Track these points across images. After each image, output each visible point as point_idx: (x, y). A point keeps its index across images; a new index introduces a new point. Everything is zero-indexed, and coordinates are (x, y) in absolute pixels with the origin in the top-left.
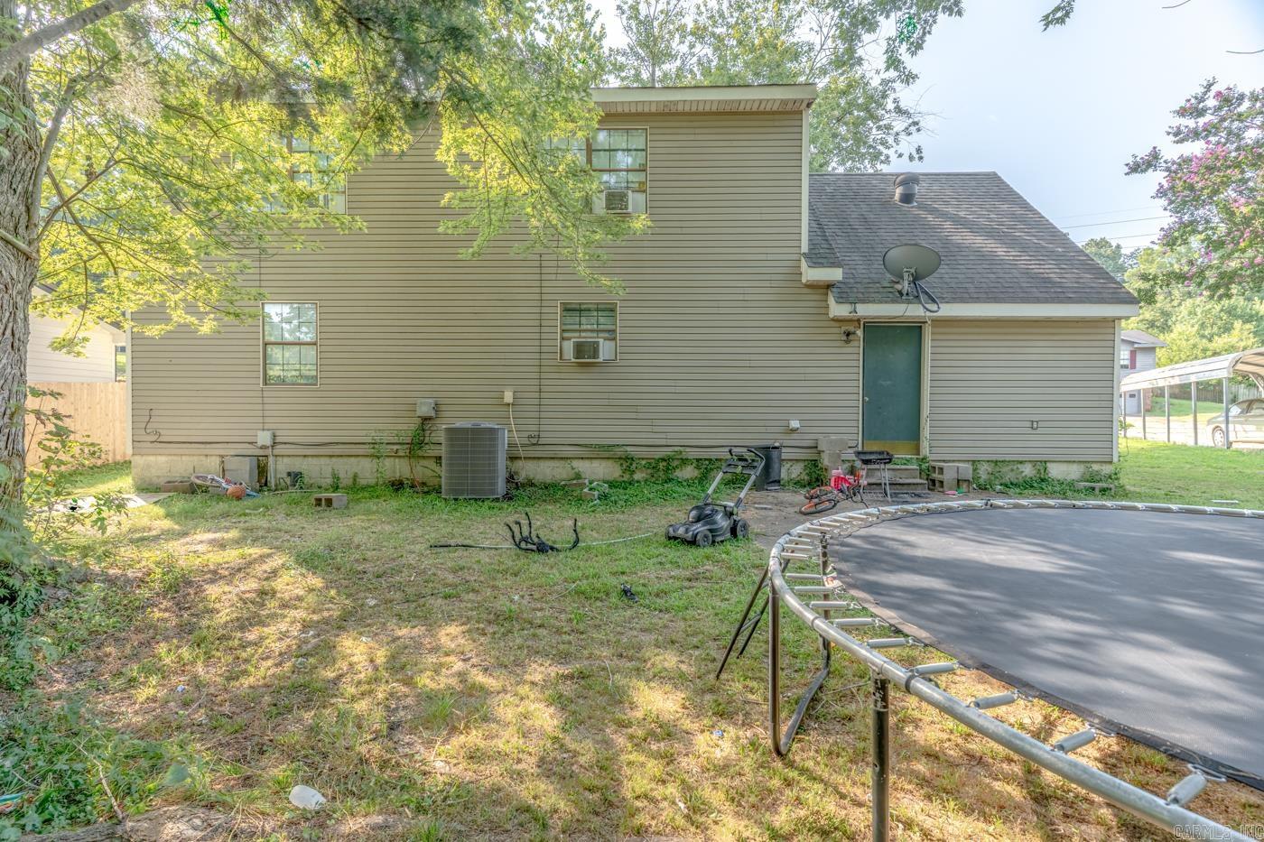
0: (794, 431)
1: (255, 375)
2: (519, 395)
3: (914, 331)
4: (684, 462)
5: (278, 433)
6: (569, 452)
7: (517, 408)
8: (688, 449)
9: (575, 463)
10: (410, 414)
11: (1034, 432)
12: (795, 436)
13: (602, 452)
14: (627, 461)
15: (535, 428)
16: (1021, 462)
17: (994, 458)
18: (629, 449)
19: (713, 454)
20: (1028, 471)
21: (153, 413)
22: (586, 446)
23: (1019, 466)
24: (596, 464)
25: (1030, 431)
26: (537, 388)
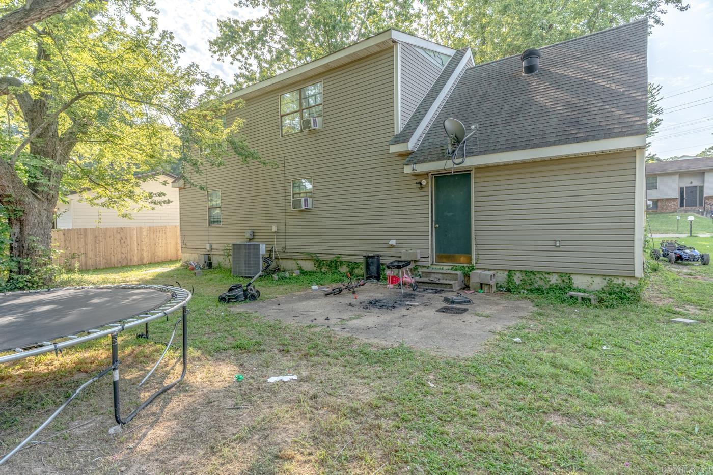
0: (392, 246)
1: (205, 221)
2: (279, 227)
3: (465, 176)
4: (342, 263)
5: (213, 245)
6: (296, 256)
7: (278, 234)
8: (343, 256)
9: (300, 262)
10: (243, 237)
11: (559, 249)
12: (393, 250)
13: (309, 256)
14: (319, 263)
15: (284, 243)
16: (549, 274)
17: (524, 268)
18: (318, 255)
19: (354, 259)
20: (554, 279)
21: (186, 237)
22: (302, 253)
23: (547, 276)
24: (307, 262)
25: (554, 248)
26: (284, 224)
